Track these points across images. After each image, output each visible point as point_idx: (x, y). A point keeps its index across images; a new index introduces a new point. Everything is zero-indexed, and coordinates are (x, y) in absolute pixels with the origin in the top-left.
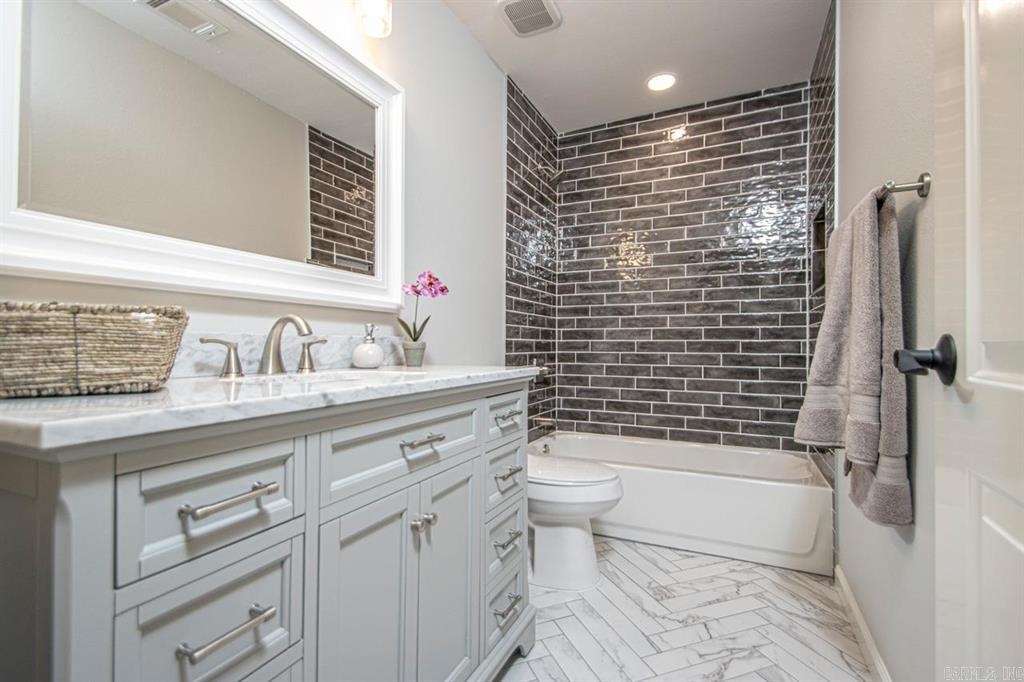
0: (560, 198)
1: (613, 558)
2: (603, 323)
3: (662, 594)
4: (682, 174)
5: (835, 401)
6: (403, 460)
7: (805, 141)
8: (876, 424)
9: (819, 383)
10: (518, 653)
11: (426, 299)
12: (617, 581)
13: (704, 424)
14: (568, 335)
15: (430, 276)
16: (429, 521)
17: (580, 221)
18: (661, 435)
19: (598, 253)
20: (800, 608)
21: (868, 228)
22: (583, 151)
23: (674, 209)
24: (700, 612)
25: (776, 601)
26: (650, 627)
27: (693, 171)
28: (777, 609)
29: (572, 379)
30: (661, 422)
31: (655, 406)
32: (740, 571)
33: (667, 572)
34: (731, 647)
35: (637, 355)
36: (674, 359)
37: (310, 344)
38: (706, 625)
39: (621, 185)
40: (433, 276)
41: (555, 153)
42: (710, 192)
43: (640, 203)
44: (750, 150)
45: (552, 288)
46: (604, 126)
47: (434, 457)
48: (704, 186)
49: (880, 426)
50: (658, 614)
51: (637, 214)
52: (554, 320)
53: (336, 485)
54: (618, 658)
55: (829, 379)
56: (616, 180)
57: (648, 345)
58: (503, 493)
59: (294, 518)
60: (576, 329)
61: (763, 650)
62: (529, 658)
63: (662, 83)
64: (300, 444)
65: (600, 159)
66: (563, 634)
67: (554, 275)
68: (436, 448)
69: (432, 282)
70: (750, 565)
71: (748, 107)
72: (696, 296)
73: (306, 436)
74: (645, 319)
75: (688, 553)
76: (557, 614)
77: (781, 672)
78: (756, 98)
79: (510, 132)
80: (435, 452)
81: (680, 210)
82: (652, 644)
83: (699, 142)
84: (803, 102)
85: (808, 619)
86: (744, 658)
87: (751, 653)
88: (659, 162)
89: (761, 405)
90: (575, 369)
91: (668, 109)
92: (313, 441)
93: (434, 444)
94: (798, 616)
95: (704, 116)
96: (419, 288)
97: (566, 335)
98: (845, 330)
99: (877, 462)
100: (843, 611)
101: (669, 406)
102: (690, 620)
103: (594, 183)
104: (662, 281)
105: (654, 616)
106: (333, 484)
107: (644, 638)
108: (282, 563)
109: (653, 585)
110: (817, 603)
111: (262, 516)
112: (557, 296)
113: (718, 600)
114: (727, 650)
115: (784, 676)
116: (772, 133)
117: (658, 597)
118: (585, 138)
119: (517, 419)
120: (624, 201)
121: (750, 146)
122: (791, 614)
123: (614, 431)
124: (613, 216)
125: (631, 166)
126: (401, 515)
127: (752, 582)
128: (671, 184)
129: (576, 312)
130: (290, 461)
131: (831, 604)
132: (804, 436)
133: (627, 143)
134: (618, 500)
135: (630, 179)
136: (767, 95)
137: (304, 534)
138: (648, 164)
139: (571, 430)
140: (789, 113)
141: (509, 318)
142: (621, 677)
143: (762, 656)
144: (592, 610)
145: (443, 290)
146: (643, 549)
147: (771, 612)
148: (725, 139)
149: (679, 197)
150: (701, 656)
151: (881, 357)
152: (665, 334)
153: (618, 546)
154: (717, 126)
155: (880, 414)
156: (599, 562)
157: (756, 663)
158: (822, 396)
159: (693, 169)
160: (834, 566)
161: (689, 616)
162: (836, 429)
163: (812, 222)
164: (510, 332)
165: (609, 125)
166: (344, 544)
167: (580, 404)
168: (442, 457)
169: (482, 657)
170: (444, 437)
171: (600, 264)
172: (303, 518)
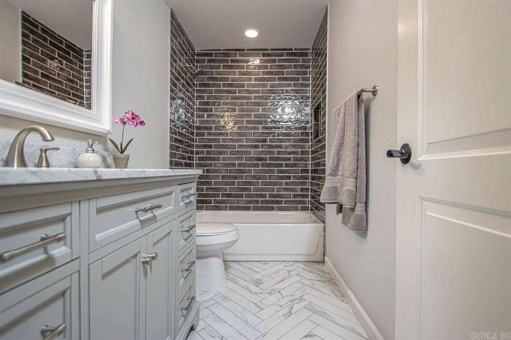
0: (197, 85)
1: (231, 271)
2: (220, 153)
3: (258, 283)
4: (259, 81)
5: (336, 182)
6: (138, 220)
7: (310, 75)
8: (355, 190)
9: (331, 175)
10: (192, 329)
11: (130, 128)
12: (235, 281)
13: (268, 202)
14: (201, 159)
15: (133, 114)
16: (153, 258)
17: (208, 98)
18: (248, 209)
19: (218, 116)
20: (314, 276)
21: (354, 107)
22: (209, 61)
23: (255, 98)
24: (276, 287)
25: (305, 276)
26: (255, 299)
27: (264, 81)
28: (306, 279)
29: (203, 182)
30: (249, 202)
31: (246, 194)
32: (289, 266)
33: (258, 272)
34: (293, 299)
35: (237, 169)
36: (255, 171)
37: (46, 150)
38: (279, 292)
39: (229, 82)
40: (135, 114)
41: (194, 59)
42: (272, 92)
43: (239, 93)
44: (289, 75)
45: (192, 133)
46: (220, 50)
47: (154, 218)
48: (269, 88)
49: (357, 191)
50: (258, 292)
51: (238, 98)
52: (193, 151)
53: (98, 236)
54: (244, 317)
55: (335, 173)
56: (227, 79)
57: (243, 165)
58: (185, 240)
59: (73, 260)
60: (205, 156)
61: (304, 297)
62: (197, 330)
63: (251, 33)
64: (75, 207)
65: (219, 67)
66: (213, 313)
67: (194, 126)
68: (155, 213)
69: (134, 117)
70: (292, 263)
71: (288, 54)
72: (265, 141)
73: (80, 202)
74: (242, 151)
75: (266, 262)
76: (207, 304)
77: (313, 305)
78: (290, 51)
79: (172, 41)
80: (155, 216)
81: (258, 98)
82: (258, 306)
83: (266, 67)
84: (309, 57)
85: (318, 280)
86: (298, 302)
87: (300, 300)
88: (249, 73)
89: (292, 191)
90: (205, 177)
91: (253, 48)
92: (84, 205)
93: (153, 210)
94: (315, 280)
95: (269, 55)
96: (126, 120)
97: (200, 159)
98: (341, 152)
99: (355, 206)
100: (329, 274)
101: (252, 194)
102: (273, 292)
103: (216, 79)
104: (249, 132)
105: (256, 294)
106: (97, 236)
107: (254, 305)
108: (63, 294)
109: (253, 279)
110: (320, 273)
111: (50, 260)
112: (195, 137)
113: (282, 280)
114: (291, 301)
115: (315, 306)
116: (297, 69)
117: (256, 285)
118: (211, 55)
119: (192, 198)
120: (231, 91)
121: (288, 73)
122: (311, 280)
123: (225, 208)
124: (225, 98)
125: (234, 73)
126: (136, 255)
127: (294, 269)
128: (253, 86)
129: (205, 146)
130: (68, 219)
131: (324, 272)
132: (325, 198)
133: (232, 61)
134: (237, 240)
135: (234, 80)
136: (295, 51)
137: (79, 271)
138: (243, 74)
139: (203, 210)
140: (304, 61)
141: (171, 147)
142: (247, 326)
143: (305, 300)
144: (226, 298)
145: (142, 123)
146: (245, 264)
147: (304, 280)
148: (278, 67)
149: (258, 92)
150: (280, 306)
151: (358, 162)
152: (251, 159)
153: (232, 264)
154: (274, 61)
155: (356, 186)
156: (226, 273)
157: (303, 304)
158: (332, 181)
159: (264, 79)
160: (324, 257)
161: (272, 290)
162: (337, 195)
163: (313, 110)
164: (172, 155)
165: (223, 50)
166: (104, 276)
167: (208, 195)
168: (158, 219)
169: (176, 334)
170: (162, 206)
171: (219, 122)
172: (78, 260)
